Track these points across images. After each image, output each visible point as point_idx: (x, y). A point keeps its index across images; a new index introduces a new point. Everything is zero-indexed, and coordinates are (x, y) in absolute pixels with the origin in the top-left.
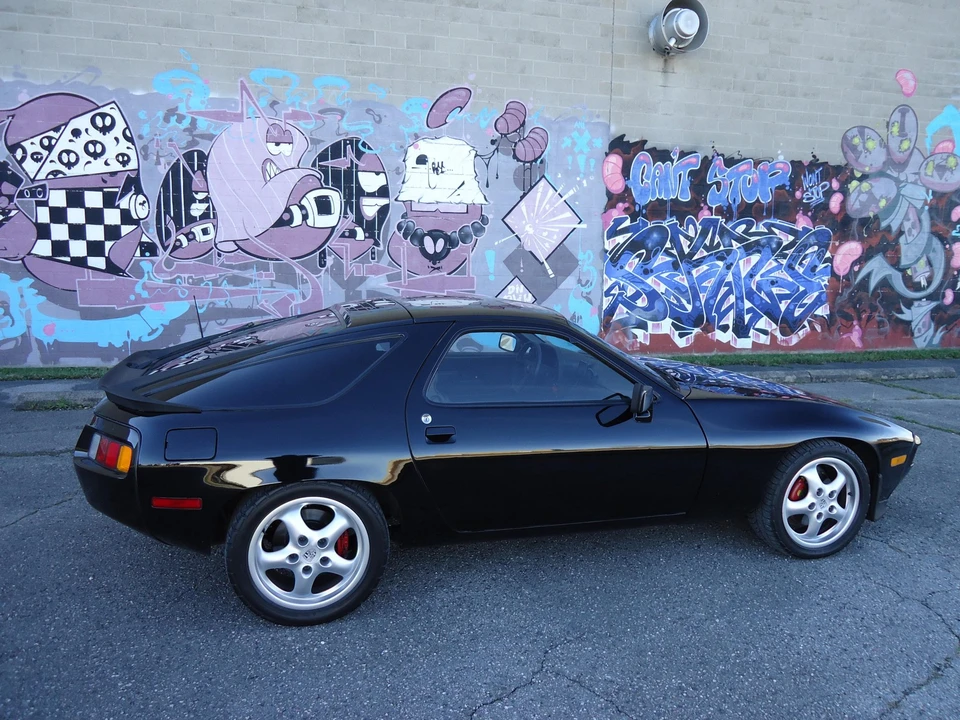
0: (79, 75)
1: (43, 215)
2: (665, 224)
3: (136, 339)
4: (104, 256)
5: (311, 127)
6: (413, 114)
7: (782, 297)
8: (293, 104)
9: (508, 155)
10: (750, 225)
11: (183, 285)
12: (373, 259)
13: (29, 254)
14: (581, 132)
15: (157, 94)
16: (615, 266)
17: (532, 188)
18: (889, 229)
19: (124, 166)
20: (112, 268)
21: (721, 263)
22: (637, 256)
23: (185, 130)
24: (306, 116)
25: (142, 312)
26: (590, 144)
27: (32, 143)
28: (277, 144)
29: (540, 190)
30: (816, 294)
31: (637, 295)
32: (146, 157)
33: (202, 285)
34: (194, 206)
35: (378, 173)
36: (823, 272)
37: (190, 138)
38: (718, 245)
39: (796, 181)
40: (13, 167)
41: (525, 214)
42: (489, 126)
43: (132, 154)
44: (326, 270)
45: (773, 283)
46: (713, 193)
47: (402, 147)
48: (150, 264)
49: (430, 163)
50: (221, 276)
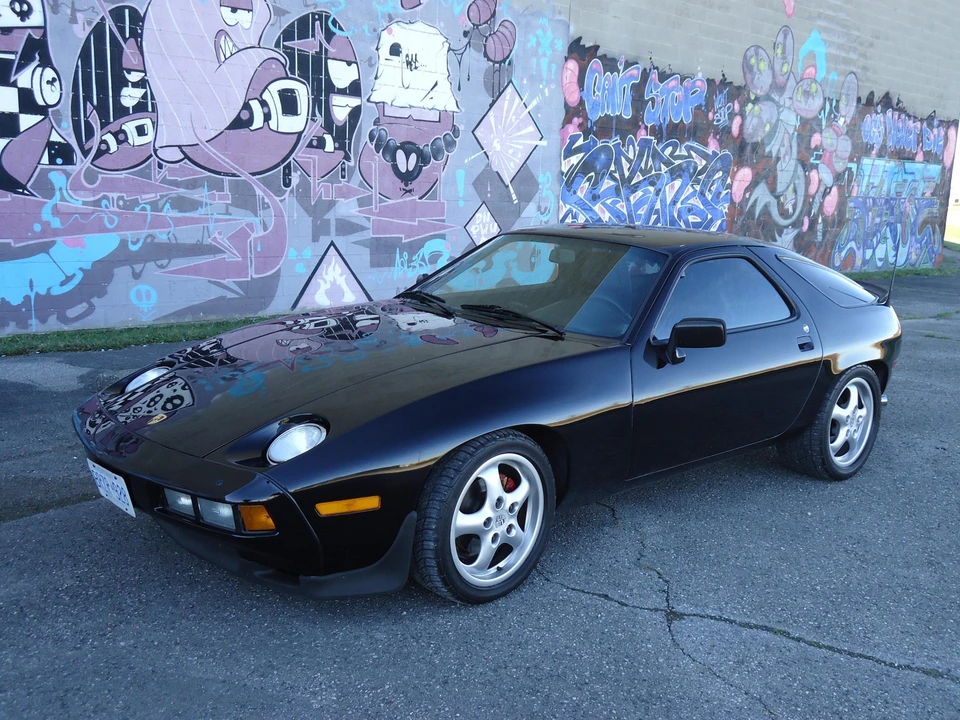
2: (611, 144)
3: (43, 292)
7: (696, 225)
9: (479, 51)
10: (675, 146)
11: (112, 209)
12: (343, 177)
14: (545, 31)
16: (569, 191)
17: (500, 94)
18: (769, 156)
19: (23, 20)
20: (6, 182)
21: (652, 189)
22: (588, 180)
25: (52, 251)
26: (552, 45)
28: (234, 10)
30: (719, 222)
32: (55, 10)
33: (137, 210)
34: (125, 91)
35: (349, 64)
36: (724, 200)
38: (651, 168)
41: (493, 125)
42: (462, 11)
44: (292, 191)
45: (690, 210)
46: (649, 111)
47: (375, 30)
48: (64, 177)
49: (403, 55)
50: (162, 197)
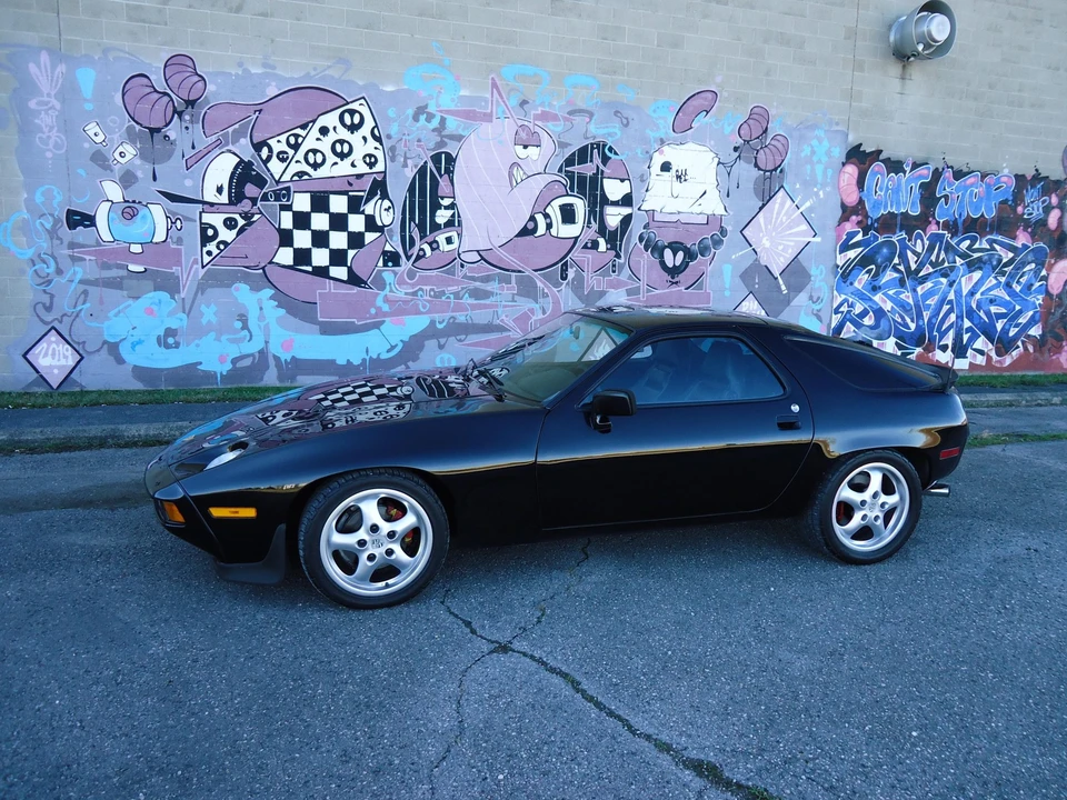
0: (329, 67)
1: (287, 221)
2: (894, 239)
3: (375, 357)
4: (346, 265)
5: (559, 129)
6: (660, 118)
7: (1000, 316)
8: (542, 104)
9: (750, 163)
10: (974, 240)
11: (425, 298)
12: (614, 272)
13: (271, 262)
14: (820, 141)
15: (408, 90)
16: (845, 282)
17: (771, 198)
19: (371, 168)
20: (354, 279)
21: (944, 280)
22: (867, 272)
23: (434, 130)
24: (555, 118)
25: (382, 327)
26: (828, 153)
27: (279, 141)
28: (525, 147)
29: (779, 201)
30: (1031, 313)
31: (864, 314)
32: (393, 159)
33: (444, 298)
34: (439, 213)
35: (622, 181)
36: (1038, 291)
37: (439, 139)
38: (943, 261)
39: (1018, 197)
40: (258, 167)
41: (763, 226)
42: (733, 130)
43: (379, 155)
44: (568, 284)
45: (992, 301)
46: (941, 207)
47: (647, 152)
48: (393, 275)
49: (673, 172)
50: (463, 289)
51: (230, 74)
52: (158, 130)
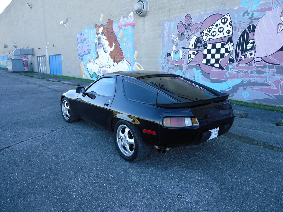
1: (206, 51)
3: (224, 90)
4: (219, 63)
11: (241, 73)
13: (201, 63)
15: (242, 7)
19: (228, 34)
23: (249, 18)
25: (227, 82)
27: (206, 31)
32: (235, 30)
33: (247, 73)
34: (248, 45)
37: (251, 20)
40: (200, 38)
43: (231, 30)
48: (231, 66)
51: (197, 16)
52: (183, 33)
